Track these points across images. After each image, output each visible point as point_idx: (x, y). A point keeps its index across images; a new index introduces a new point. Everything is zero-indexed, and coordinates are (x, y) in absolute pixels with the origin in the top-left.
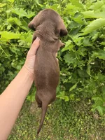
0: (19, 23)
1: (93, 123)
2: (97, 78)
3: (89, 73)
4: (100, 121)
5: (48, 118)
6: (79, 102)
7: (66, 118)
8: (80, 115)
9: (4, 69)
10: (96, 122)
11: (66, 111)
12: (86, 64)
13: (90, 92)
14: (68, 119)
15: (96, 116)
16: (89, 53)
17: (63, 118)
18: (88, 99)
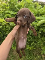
0: (10, 16)
2: (43, 39)
3: (39, 37)
6: (35, 49)
7: (29, 57)
9: (2, 35)
10: (43, 59)
11: (29, 54)
12: (38, 33)
13: (40, 45)
14: (31, 58)
15: (43, 56)
16: (39, 29)
17: (28, 57)
18: (39, 48)
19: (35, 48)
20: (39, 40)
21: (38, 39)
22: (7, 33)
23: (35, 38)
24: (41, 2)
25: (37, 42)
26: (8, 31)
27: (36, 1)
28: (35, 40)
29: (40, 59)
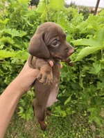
0: (12, 42)
1: (91, 135)
3: (82, 86)
4: (98, 133)
5: (44, 136)
6: (75, 114)
7: (63, 134)
8: (78, 128)
10: (94, 134)
11: (62, 125)
12: (78, 77)
13: (85, 103)
14: (65, 134)
15: (93, 128)
16: (80, 67)
17: (61, 134)
19: (73, 112)
20: (81, 93)
21: (79, 91)
22: (5, 81)
23: (72, 89)
24: (82, 7)
25: (77, 97)
26: (10, 76)
27: (71, 5)
28: (72, 92)
29: (87, 135)
